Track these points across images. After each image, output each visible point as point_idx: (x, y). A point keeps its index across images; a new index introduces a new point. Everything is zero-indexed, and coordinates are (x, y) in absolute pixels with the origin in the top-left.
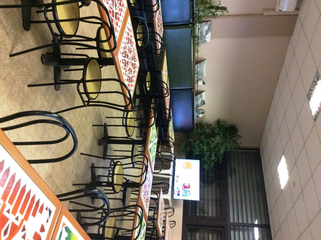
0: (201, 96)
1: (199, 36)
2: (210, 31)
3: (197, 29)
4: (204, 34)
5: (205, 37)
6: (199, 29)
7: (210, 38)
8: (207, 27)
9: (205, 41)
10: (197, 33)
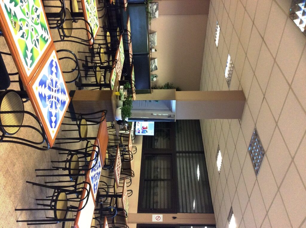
0: (154, 62)
1: (151, 12)
2: (158, 10)
3: (150, 7)
4: (154, 11)
5: (155, 14)
6: (151, 8)
7: (158, 14)
8: (156, 6)
9: (155, 17)
10: (150, 10)
